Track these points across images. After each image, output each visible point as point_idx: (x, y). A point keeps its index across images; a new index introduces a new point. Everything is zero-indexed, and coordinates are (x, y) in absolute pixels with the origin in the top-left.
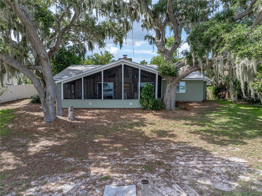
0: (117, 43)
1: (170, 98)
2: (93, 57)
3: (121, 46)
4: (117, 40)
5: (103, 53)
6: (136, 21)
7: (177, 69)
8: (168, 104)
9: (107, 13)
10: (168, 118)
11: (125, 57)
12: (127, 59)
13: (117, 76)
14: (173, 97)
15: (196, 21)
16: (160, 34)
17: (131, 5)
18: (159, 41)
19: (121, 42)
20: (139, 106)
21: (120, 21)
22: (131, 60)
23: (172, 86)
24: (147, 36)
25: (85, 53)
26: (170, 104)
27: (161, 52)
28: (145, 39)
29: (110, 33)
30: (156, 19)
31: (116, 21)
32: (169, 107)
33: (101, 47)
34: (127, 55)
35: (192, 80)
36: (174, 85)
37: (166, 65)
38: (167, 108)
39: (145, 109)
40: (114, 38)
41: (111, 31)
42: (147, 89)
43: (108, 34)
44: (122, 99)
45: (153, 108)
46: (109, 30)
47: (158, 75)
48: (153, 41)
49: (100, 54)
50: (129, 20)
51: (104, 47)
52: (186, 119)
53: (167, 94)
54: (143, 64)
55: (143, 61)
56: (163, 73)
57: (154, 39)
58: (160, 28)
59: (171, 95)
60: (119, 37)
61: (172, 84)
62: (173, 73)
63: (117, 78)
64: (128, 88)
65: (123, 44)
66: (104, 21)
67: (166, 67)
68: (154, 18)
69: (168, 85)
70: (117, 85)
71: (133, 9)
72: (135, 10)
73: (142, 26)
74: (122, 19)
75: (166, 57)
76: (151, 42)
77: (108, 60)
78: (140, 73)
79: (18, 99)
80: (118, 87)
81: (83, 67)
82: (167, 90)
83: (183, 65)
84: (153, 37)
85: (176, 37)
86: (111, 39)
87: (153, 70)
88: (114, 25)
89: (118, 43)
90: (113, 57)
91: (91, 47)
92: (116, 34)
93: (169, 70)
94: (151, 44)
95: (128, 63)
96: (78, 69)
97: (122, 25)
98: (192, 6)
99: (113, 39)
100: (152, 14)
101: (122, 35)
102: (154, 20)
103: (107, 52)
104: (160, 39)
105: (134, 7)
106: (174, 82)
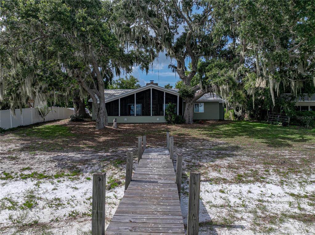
0: (143, 69)
1: (189, 114)
2: (119, 82)
3: (147, 72)
4: (143, 66)
5: (128, 77)
6: (161, 51)
7: (194, 92)
8: (187, 119)
9: (135, 44)
10: (186, 127)
11: (152, 82)
12: (153, 84)
13: (144, 98)
14: (191, 113)
15: (208, 55)
16: (181, 63)
17: (157, 40)
18: (180, 69)
19: (147, 69)
20: (164, 121)
21: (147, 51)
22: (157, 84)
23: (190, 105)
24: (170, 65)
25: (112, 77)
26: (189, 119)
27: (181, 78)
28: (169, 68)
29: (137, 60)
30: (177, 53)
31: (143, 50)
32: (188, 121)
33: (128, 72)
34: (153, 81)
35: (209, 101)
36: (192, 104)
37: (185, 89)
38: (186, 122)
39: (169, 123)
40: (140, 64)
41: (138, 59)
42: (171, 107)
43: (135, 61)
44: (150, 115)
45: (175, 122)
46: (137, 58)
47: (179, 97)
48: (175, 70)
49: (125, 79)
50: (155, 50)
51: (130, 72)
52: (200, 128)
53: (186, 111)
54: (168, 88)
55: (167, 85)
56: (183, 94)
57: (176, 68)
58: (181, 60)
59: (189, 112)
60: (145, 64)
61: (190, 103)
62: (190, 95)
63: (145, 100)
64: (155, 109)
65: (149, 70)
66: (132, 49)
67: (184, 90)
68: (175, 52)
69: (187, 104)
70: (145, 106)
71: (158, 44)
72: (161, 45)
73: (166, 55)
74: (148, 48)
75: (185, 82)
76: (174, 70)
77: (133, 84)
78: (165, 95)
79: (55, 120)
80: (146, 108)
81: (112, 91)
82: (186, 108)
83: (199, 89)
84: (175, 66)
85: (194, 66)
86: (138, 65)
87: (175, 92)
88: (141, 53)
89: (145, 69)
90: (138, 81)
91: (118, 72)
92: (143, 61)
93: (187, 92)
94: (173, 71)
95: (155, 87)
96: (109, 93)
97: (148, 54)
98: (206, 42)
99: (140, 66)
100: (174, 49)
101: (148, 63)
102: (175, 54)
103: (132, 77)
104: (181, 68)
105: (159, 42)
106: (192, 102)
